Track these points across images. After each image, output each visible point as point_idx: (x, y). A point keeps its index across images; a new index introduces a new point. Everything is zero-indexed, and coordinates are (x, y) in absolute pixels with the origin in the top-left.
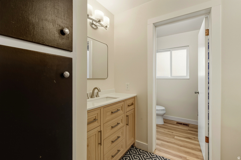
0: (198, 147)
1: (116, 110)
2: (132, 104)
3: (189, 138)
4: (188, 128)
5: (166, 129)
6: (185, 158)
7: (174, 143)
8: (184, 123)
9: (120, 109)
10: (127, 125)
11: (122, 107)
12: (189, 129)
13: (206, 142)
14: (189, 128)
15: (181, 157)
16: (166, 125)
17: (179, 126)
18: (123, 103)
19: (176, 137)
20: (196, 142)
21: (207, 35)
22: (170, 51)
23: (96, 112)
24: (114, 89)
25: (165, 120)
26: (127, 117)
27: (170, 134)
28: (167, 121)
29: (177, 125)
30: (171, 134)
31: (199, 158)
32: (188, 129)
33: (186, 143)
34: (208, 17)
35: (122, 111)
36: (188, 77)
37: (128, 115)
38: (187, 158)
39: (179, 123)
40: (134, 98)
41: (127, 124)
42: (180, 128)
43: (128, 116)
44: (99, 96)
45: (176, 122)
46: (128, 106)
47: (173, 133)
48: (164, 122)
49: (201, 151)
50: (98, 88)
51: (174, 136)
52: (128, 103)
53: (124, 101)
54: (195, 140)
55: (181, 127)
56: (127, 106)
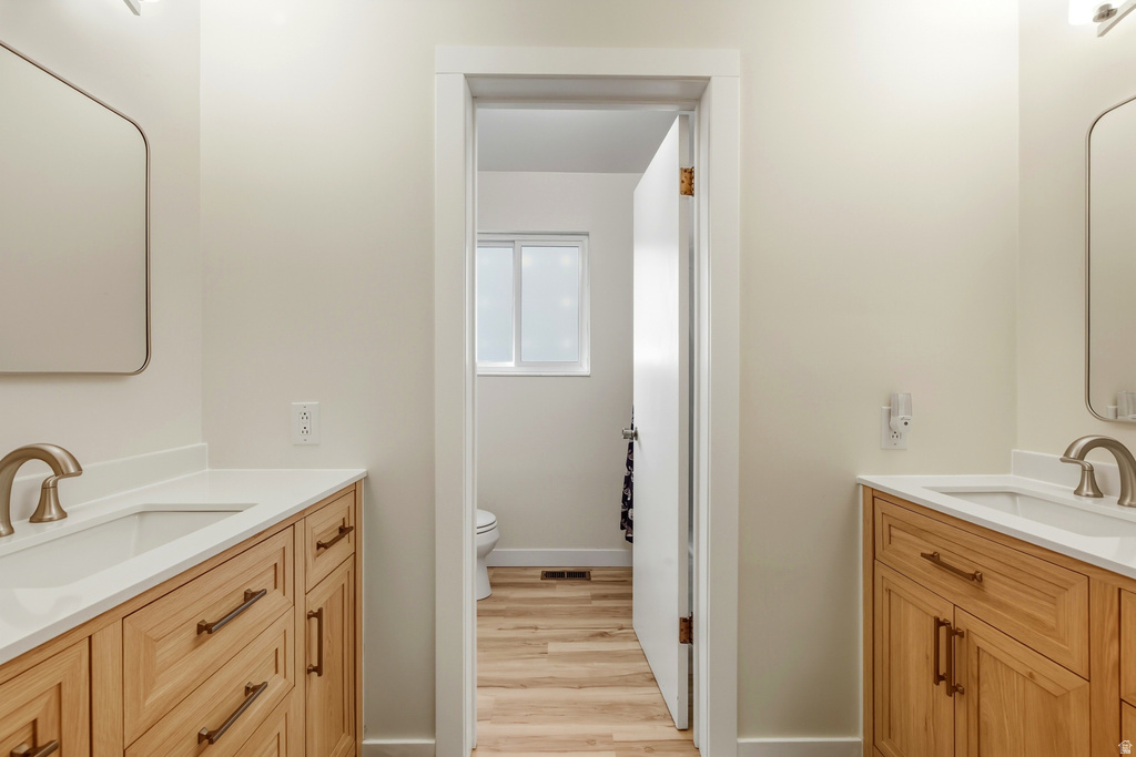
0: (640, 666)
1: (238, 599)
2: (343, 531)
3: (603, 635)
4: (588, 586)
5: (505, 616)
6: (607, 741)
7: (552, 682)
8: (572, 570)
9: (265, 582)
10: (315, 674)
11: (280, 567)
12: (594, 592)
13: (683, 641)
14: (595, 586)
15: (590, 742)
16: (502, 599)
17: (553, 586)
18: (284, 539)
19: (552, 647)
20: (630, 646)
21: (685, 193)
22: (511, 244)
23: (44, 680)
24: (200, 444)
25: (492, 572)
26: (315, 621)
27: (525, 642)
28: (504, 576)
29: (548, 586)
30: (529, 639)
31: (654, 713)
32: (588, 594)
33: (595, 664)
34: (687, 116)
35: (278, 592)
36: (585, 369)
37: (320, 610)
38: (616, 737)
39: (553, 575)
40: (354, 490)
41: (315, 669)
42: (560, 599)
43: (319, 615)
44: (63, 515)
45: (539, 573)
46: (319, 546)
47: (536, 628)
48: (493, 585)
49: (654, 679)
50: (56, 451)
51: (545, 641)
52: (317, 531)
53: (291, 524)
54: (626, 638)
55: (563, 590)
56: (311, 549)
